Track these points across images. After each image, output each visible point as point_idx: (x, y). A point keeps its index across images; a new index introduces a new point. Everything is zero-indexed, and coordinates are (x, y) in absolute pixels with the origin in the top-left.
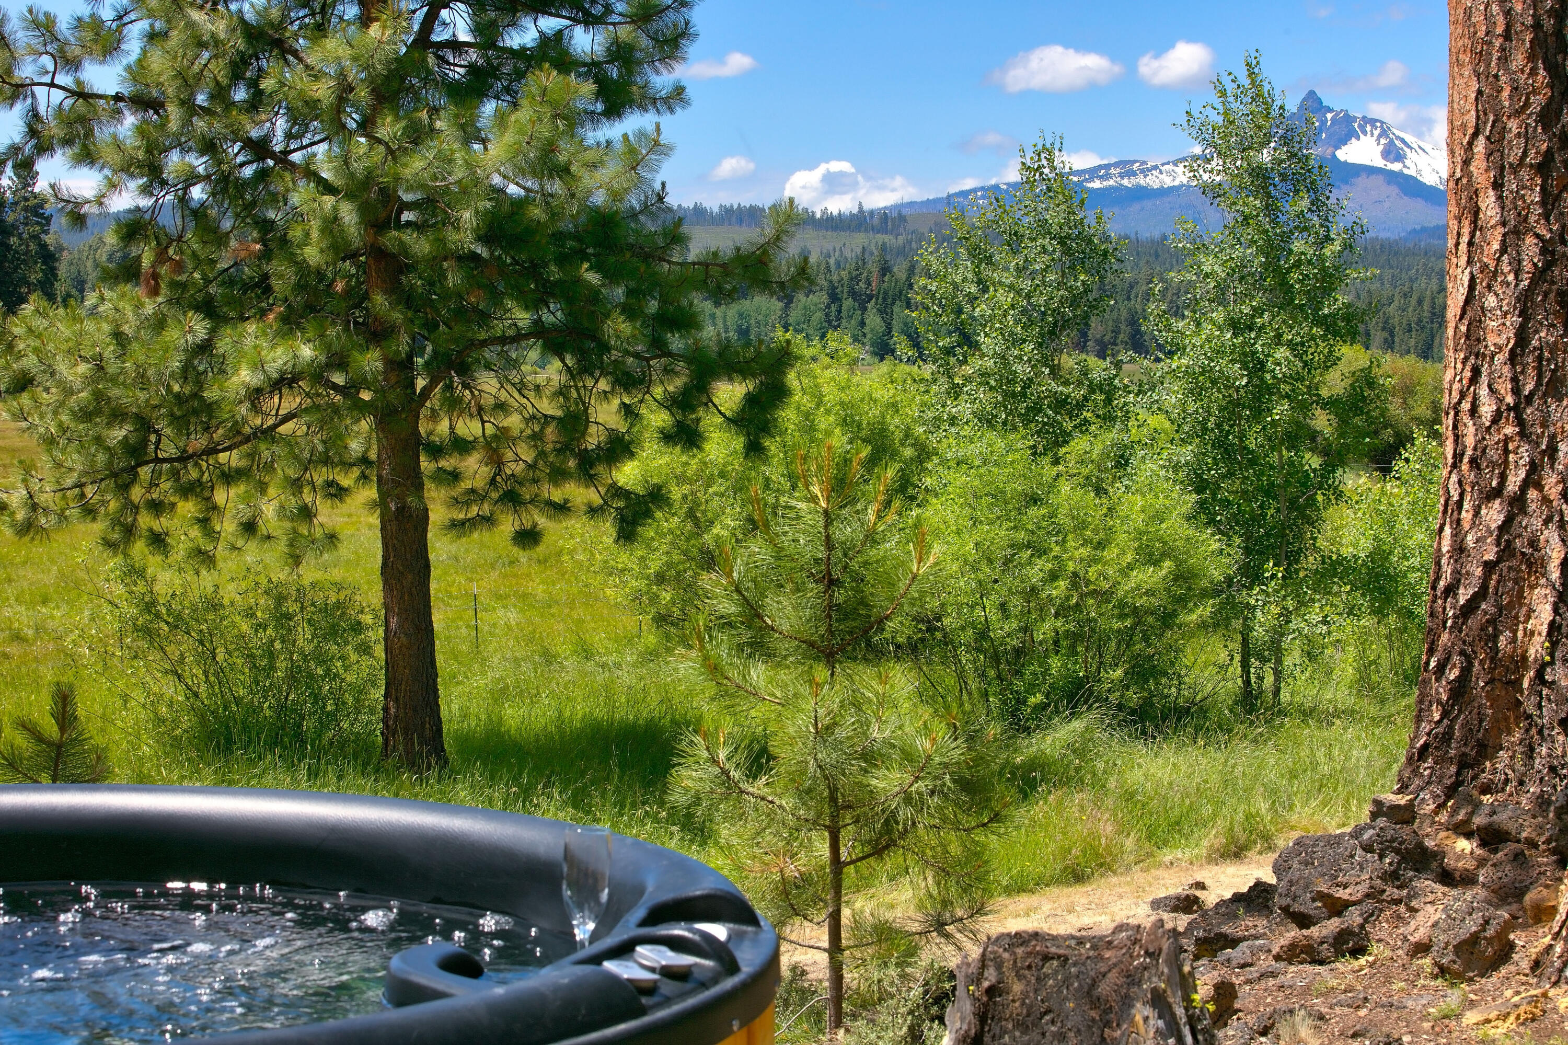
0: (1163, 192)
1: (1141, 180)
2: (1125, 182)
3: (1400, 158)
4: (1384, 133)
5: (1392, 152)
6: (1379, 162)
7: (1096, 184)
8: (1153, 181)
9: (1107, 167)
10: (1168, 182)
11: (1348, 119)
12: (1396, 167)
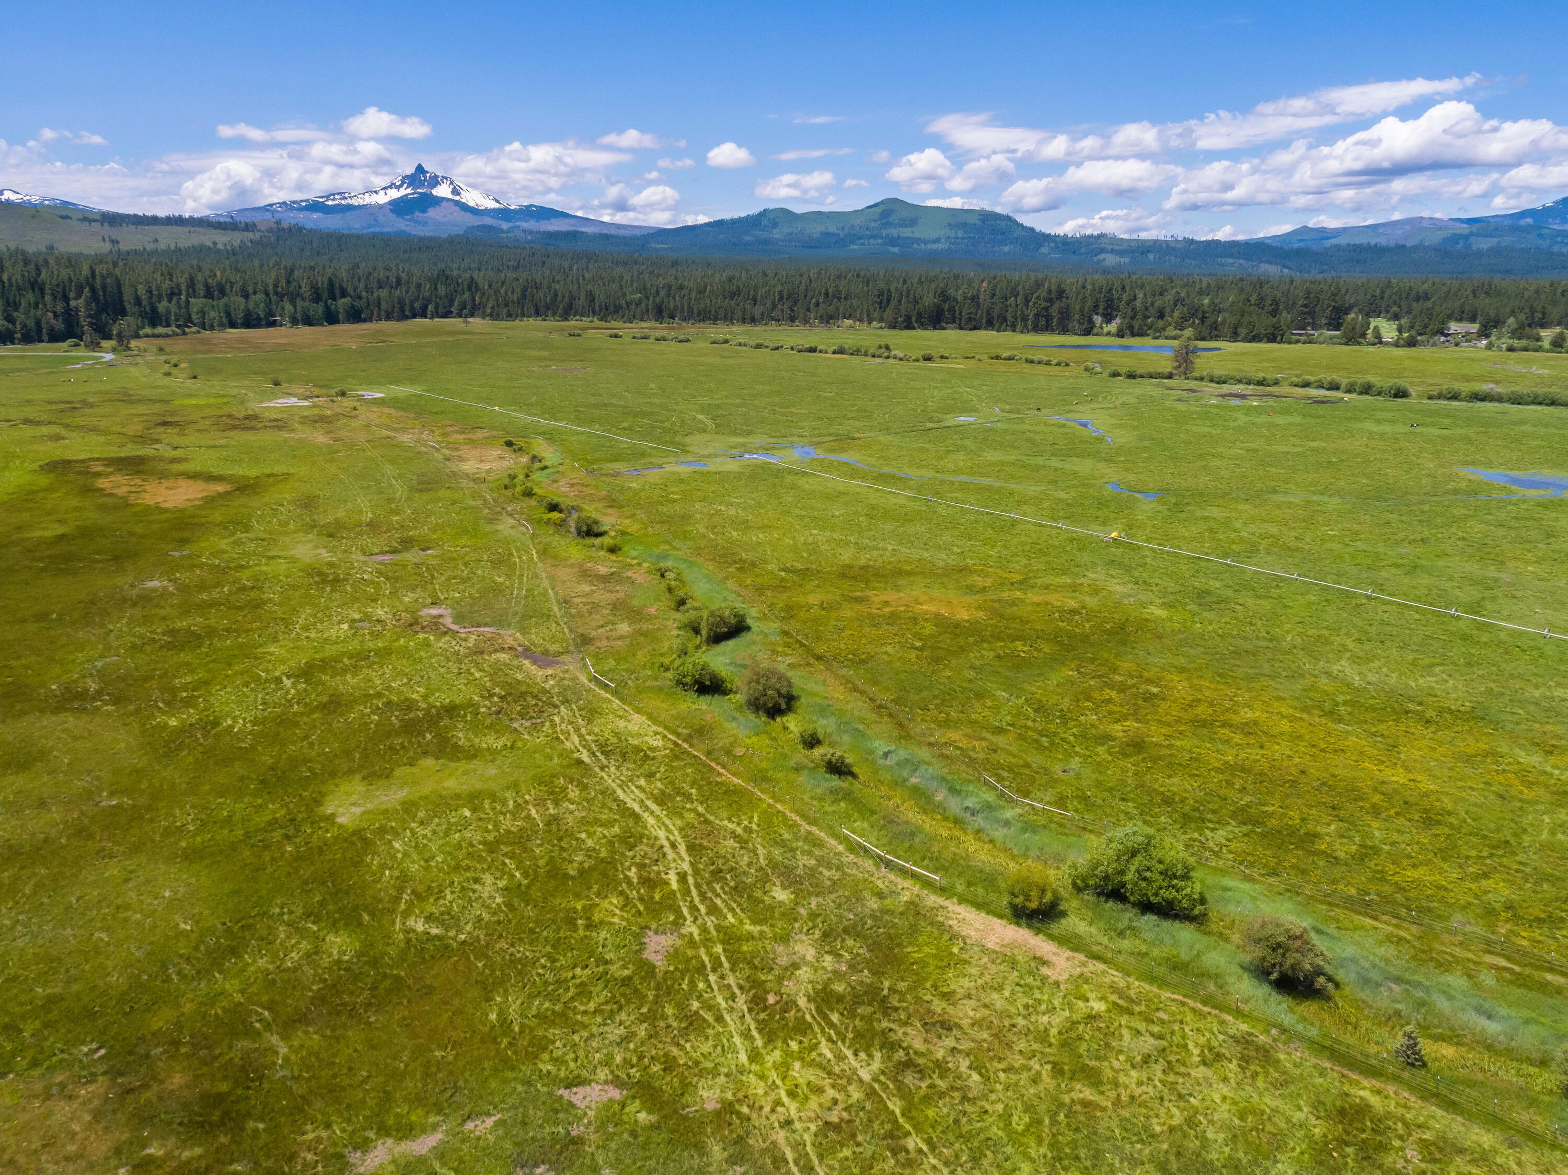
0: (360, 207)
1: (350, 201)
2: (343, 202)
3: (459, 194)
4: (451, 183)
5: (455, 192)
6: (450, 196)
7: (330, 203)
8: (354, 202)
9: (334, 195)
10: (362, 203)
11: (436, 177)
12: (457, 198)
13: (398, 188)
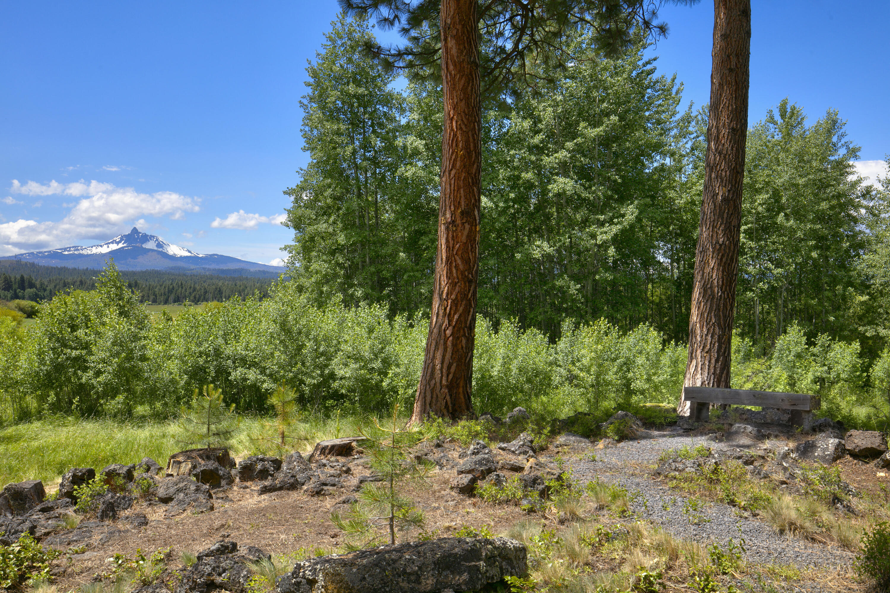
0: (88, 255)
1: (81, 252)
2: (76, 252)
3: (161, 247)
4: (157, 240)
5: (159, 245)
6: (156, 248)
7: (66, 253)
8: (85, 252)
9: (70, 248)
10: (89, 252)
11: (146, 236)
12: (160, 250)
13: (118, 243)
